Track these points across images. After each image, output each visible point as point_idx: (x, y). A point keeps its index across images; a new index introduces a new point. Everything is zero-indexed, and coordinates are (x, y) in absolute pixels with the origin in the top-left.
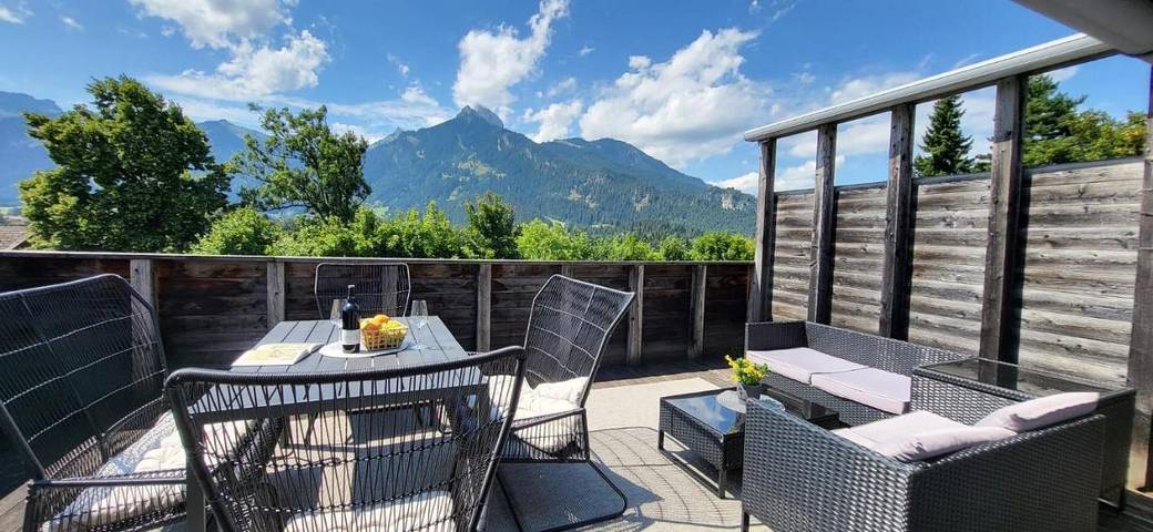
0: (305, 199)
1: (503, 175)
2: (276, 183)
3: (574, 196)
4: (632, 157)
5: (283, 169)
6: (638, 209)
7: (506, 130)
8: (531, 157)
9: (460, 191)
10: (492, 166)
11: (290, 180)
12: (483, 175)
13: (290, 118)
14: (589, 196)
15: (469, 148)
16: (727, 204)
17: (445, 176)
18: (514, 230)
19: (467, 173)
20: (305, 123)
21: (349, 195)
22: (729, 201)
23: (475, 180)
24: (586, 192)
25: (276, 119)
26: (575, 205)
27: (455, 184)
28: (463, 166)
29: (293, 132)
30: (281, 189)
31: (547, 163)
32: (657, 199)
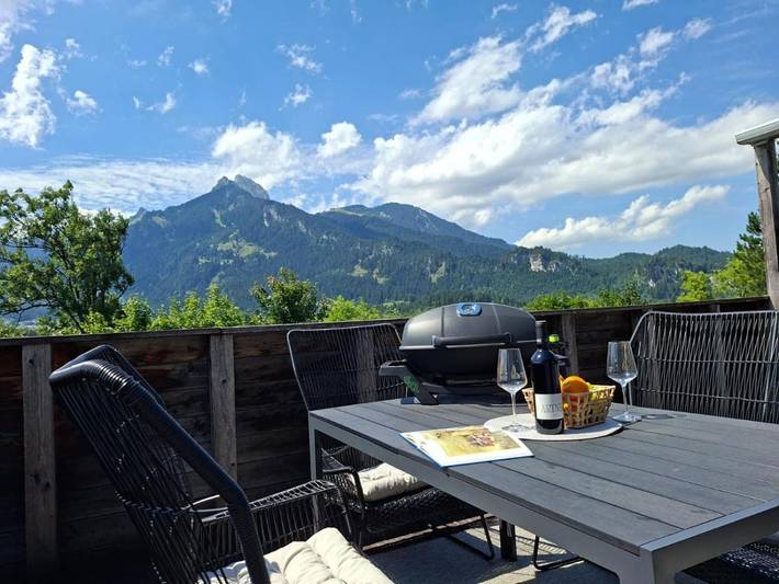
0: (48, 297)
1: (273, 254)
2: (13, 279)
3: (359, 271)
4: (421, 222)
5: (20, 262)
6: (434, 279)
7: (272, 202)
8: (305, 231)
9: (222, 277)
10: (260, 245)
11: (31, 276)
12: (248, 256)
13: (27, 199)
14: (377, 270)
15: (229, 225)
16: (536, 265)
17: (202, 261)
18: (318, 312)
19: (229, 254)
20: (47, 204)
21: (106, 286)
22: (539, 262)
23: (239, 262)
24: (371, 266)
25: (10, 202)
26: (360, 281)
27: (214, 270)
28: (223, 247)
29: (31, 216)
30: (20, 286)
31: (325, 237)
32: (455, 266)
